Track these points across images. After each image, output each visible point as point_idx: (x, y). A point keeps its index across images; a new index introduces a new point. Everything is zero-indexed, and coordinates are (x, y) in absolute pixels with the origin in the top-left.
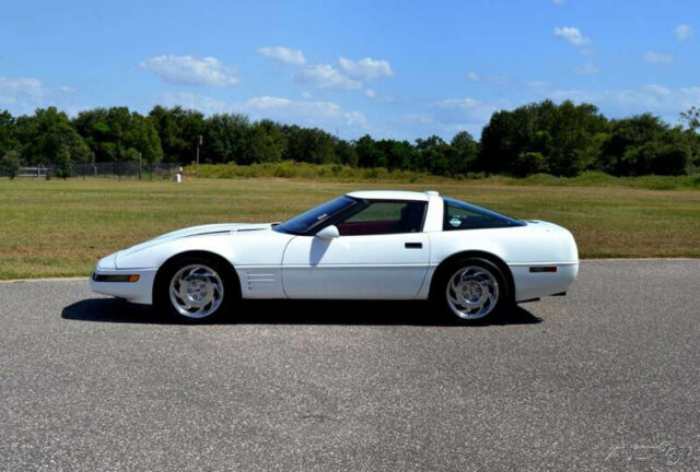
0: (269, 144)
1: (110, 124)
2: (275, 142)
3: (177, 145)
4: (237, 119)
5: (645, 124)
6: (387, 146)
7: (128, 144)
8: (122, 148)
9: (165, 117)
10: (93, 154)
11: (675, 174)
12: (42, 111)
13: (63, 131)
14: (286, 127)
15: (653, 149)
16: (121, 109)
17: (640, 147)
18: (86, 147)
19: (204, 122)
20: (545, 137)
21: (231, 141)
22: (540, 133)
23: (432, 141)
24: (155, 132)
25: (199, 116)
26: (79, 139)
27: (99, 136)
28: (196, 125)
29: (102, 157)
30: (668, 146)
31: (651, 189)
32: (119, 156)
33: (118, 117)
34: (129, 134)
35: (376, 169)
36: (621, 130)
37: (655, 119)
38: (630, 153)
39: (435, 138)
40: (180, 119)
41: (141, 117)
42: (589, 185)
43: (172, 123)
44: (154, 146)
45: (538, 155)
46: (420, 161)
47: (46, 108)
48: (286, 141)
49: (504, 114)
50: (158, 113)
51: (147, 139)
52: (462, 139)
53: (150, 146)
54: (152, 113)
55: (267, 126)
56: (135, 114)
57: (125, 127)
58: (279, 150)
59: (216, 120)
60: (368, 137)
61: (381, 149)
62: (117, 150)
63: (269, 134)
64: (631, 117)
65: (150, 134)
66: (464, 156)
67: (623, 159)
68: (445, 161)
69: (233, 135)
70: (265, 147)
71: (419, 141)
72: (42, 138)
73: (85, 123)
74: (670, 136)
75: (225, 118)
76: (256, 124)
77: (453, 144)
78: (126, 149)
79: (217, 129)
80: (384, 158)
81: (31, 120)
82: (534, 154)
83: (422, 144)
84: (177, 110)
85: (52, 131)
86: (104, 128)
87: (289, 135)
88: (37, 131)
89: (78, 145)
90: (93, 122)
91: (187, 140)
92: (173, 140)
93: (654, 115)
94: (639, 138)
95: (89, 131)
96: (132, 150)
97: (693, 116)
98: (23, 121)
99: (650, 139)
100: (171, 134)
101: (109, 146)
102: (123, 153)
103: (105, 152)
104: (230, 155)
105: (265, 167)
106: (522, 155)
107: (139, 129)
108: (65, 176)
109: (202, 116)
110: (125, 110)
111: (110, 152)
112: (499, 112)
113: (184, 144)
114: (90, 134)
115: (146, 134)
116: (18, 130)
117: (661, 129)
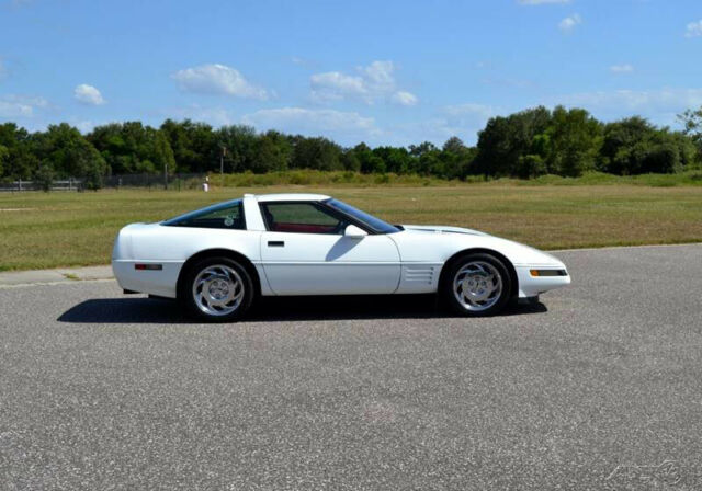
0: (276, 154)
1: (125, 138)
2: (282, 152)
3: (188, 157)
4: (244, 129)
5: (635, 127)
6: (384, 153)
7: (142, 157)
8: (136, 160)
9: (176, 130)
10: (110, 167)
11: (665, 172)
12: (55, 127)
13: (80, 146)
14: (290, 137)
15: (643, 149)
16: (134, 123)
17: (631, 149)
18: (103, 161)
19: (213, 134)
20: (542, 140)
21: (239, 152)
22: (537, 137)
23: (424, 147)
24: (168, 144)
25: (207, 129)
26: (96, 153)
27: (115, 150)
28: (205, 137)
29: (118, 170)
30: (656, 147)
31: (653, 186)
32: (134, 168)
33: (132, 131)
34: (143, 147)
35: (386, 175)
36: (613, 132)
37: (644, 121)
38: (622, 154)
39: (427, 144)
40: (190, 131)
41: (154, 131)
42: (595, 184)
43: (182, 135)
44: (167, 157)
45: (537, 157)
46: (417, 166)
47: (58, 124)
48: (292, 150)
49: (499, 120)
50: (168, 126)
51: (161, 151)
52: (453, 144)
53: (164, 158)
54: (163, 127)
55: (273, 137)
56: (149, 128)
57: (139, 140)
58: (286, 158)
59: (224, 132)
60: (363, 145)
61: (379, 155)
62: (132, 162)
63: (275, 144)
64: (621, 120)
65: (163, 147)
66: (459, 160)
67: (616, 159)
68: (440, 166)
69: (242, 146)
70: (272, 156)
71: (412, 147)
72: (60, 153)
73: (100, 138)
74: (658, 137)
75: (233, 130)
76: (262, 135)
77: (445, 149)
78: (141, 161)
79: (225, 141)
80: (382, 164)
81: (45, 135)
82: (532, 156)
83: (416, 151)
84: (187, 123)
85: (70, 146)
86: (119, 142)
87: (295, 144)
88: (53, 146)
89: (95, 158)
90: (108, 136)
91: (197, 152)
92: (184, 152)
93: (642, 118)
94: (629, 140)
95: (104, 145)
96: (146, 162)
97: (689, 118)
98: (38, 137)
99: (640, 140)
100: (182, 146)
101: (124, 159)
102: (138, 165)
103: (121, 165)
104: (239, 165)
105: (280, 175)
106: (521, 158)
107: (153, 143)
108: (95, 188)
109: (210, 128)
110: (138, 124)
111: (125, 165)
112: (495, 118)
113: (195, 155)
114: (105, 149)
115: (159, 147)
116: (34, 145)
117: (649, 131)
